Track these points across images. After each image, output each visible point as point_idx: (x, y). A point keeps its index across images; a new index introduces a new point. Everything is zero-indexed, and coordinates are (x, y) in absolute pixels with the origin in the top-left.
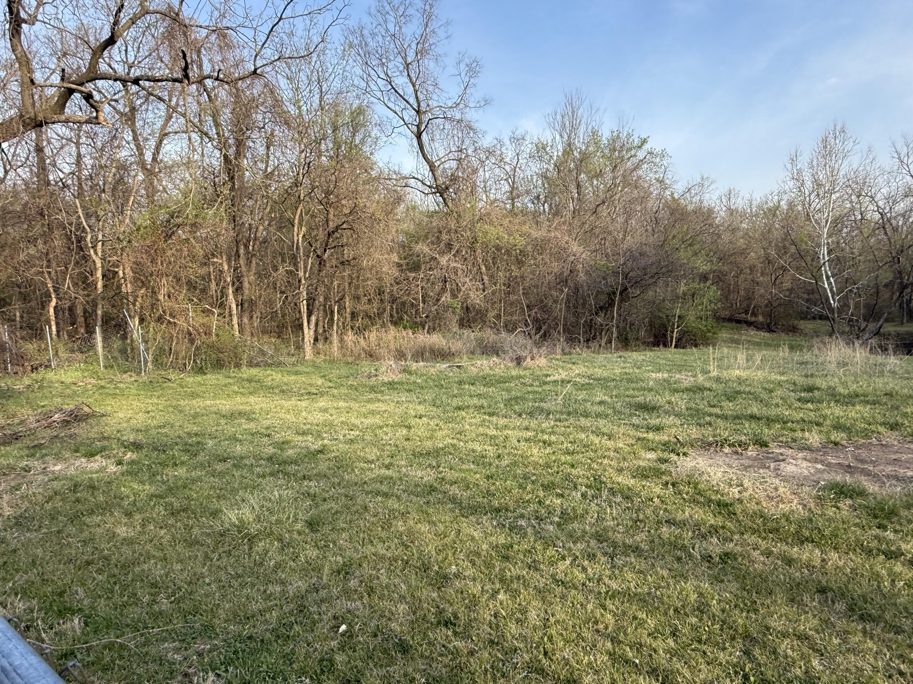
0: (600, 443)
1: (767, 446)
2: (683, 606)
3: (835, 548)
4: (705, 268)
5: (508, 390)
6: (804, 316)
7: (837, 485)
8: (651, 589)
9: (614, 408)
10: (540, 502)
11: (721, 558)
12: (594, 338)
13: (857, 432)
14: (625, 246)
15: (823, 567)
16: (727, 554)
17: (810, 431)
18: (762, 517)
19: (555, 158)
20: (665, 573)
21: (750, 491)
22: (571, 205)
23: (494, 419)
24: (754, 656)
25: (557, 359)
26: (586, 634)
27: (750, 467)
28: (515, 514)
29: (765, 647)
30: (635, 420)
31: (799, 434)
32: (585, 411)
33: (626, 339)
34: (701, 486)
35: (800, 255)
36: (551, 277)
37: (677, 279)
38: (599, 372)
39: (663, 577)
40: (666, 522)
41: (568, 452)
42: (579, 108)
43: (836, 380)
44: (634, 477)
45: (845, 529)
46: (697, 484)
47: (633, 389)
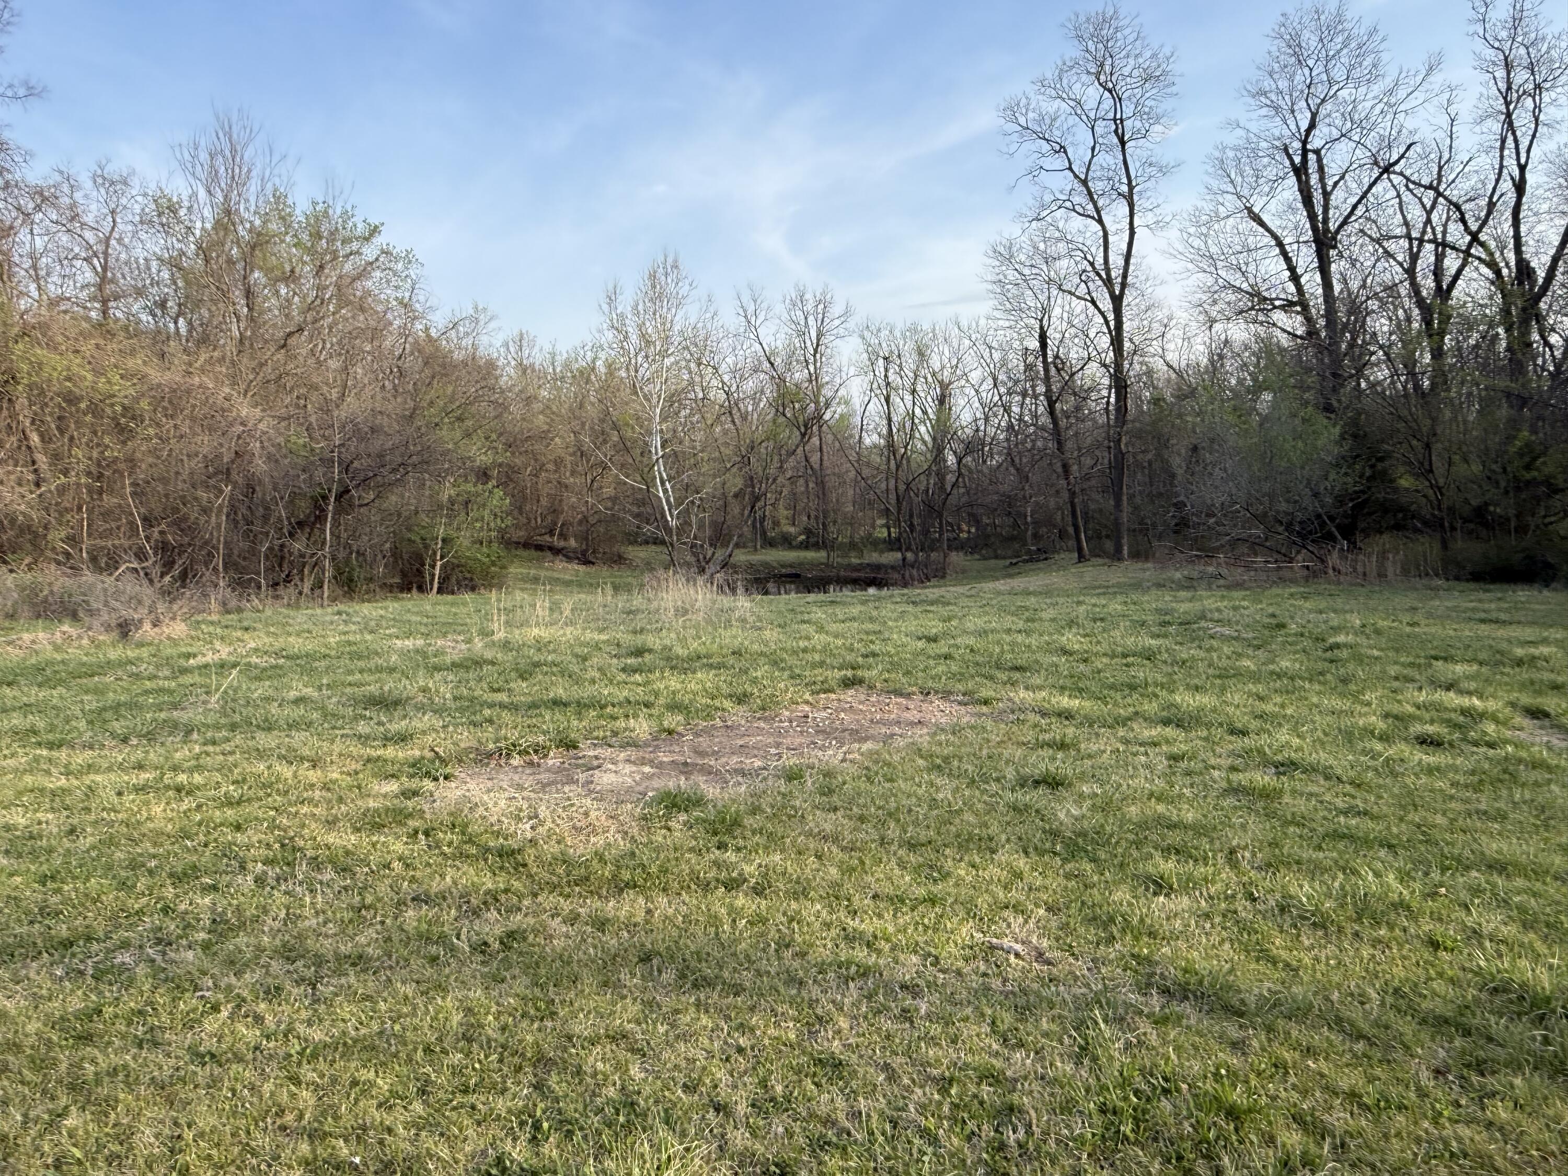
0: (295, 776)
1: (576, 747)
2: (440, 1040)
3: (664, 890)
4: (483, 459)
5: (99, 691)
6: (634, 539)
7: (668, 794)
8: (383, 1023)
9: (323, 708)
10: (166, 910)
11: (502, 943)
12: (288, 580)
13: (697, 711)
14: (343, 414)
15: (647, 922)
16: (511, 935)
17: (635, 716)
18: (565, 862)
19: (198, 233)
20: (409, 990)
21: (549, 824)
22: (234, 327)
23: (62, 755)
24: (549, 1088)
25: (212, 623)
26: (261, 1141)
27: (549, 784)
28: (109, 944)
29: (566, 1069)
30: (363, 728)
31: (621, 724)
32: (266, 720)
33: (352, 580)
34: (473, 829)
35: (624, 447)
36: (196, 464)
37: (440, 478)
38: (296, 644)
39: (406, 998)
40: (413, 899)
41: (230, 803)
42: (246, 145)
43: (673, 635)
44: (358, 830)
45: (677, 859)
46: (467, 825)
47: (361, 671)
